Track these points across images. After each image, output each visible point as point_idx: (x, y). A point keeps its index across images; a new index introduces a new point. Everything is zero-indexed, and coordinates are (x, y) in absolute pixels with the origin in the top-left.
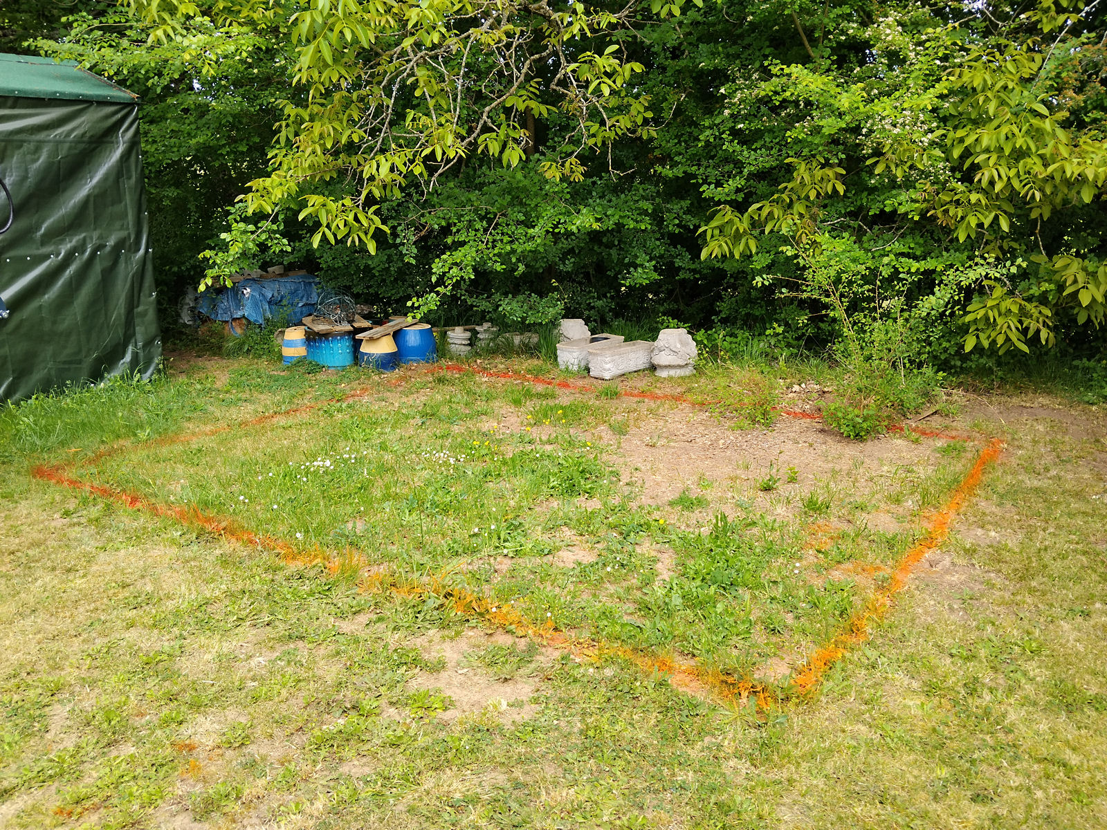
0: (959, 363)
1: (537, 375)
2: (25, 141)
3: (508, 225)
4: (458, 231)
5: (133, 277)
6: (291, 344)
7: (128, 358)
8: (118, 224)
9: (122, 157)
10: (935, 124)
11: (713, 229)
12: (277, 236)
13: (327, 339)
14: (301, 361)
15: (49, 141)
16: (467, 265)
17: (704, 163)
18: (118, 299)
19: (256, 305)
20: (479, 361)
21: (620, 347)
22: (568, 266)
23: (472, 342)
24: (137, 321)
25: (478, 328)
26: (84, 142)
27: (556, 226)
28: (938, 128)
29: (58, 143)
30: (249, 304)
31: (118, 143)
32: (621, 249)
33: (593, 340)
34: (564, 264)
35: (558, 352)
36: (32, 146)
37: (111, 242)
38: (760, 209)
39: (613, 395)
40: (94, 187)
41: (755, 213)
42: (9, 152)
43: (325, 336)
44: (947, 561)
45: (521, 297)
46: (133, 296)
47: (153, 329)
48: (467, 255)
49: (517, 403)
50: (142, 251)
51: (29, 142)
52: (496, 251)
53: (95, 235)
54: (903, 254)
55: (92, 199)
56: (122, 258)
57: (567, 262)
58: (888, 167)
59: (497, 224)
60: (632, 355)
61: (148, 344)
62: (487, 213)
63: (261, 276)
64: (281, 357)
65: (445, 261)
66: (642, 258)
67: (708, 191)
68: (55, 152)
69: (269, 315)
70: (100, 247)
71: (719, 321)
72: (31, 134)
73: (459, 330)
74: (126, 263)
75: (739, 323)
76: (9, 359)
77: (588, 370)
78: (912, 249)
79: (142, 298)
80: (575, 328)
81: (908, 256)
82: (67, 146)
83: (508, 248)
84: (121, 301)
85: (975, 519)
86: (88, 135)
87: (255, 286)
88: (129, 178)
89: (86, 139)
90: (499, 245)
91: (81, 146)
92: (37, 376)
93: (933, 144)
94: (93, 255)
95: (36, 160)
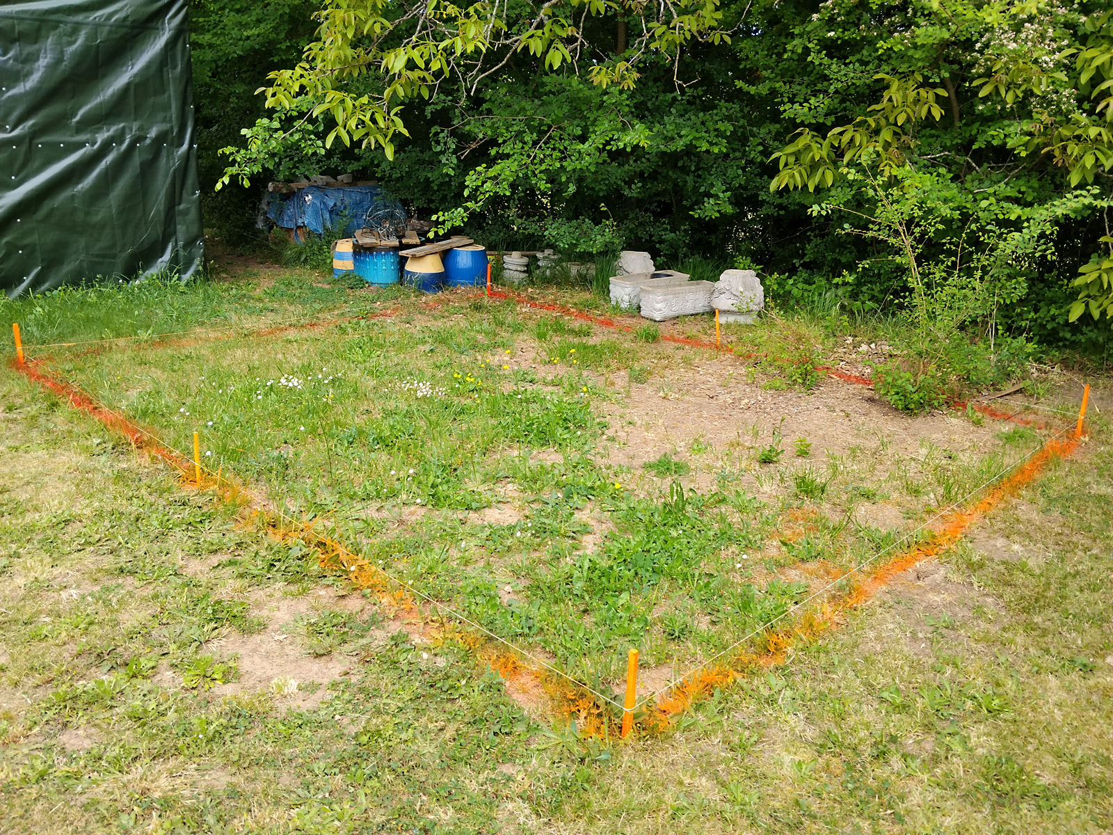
0: (1068, 335)
1: (583, 310)
2: (61, 22)
3: (561, 139)
4: (505, 142)
5: (175, 171)
6: (341, 256)
7: (167, 256)
8: (160, 116)
9: (167, 45)
10: (1066, 42)
11: (787, 155)
12: (312, 137)
13: (371, 253)
14: (348, 274)
15: (88, 24)
16: (504, 180)
17: (798, 80)
18: (158, 195)
19: (316, 213)
20: (530, 290)
21: (680, 285)
22: (633, 192)
23: (529, 269)
24: (179, 219)
25: (539, 255)
26: (126, 27)
27: (608, 143)
28: (1069, 46)
29: (97, 26)
30: (309, 211)
31: (163, 29)
32: (699, 176)
33: (654, 276)
34: (630, 188)
35: (611, 287)
36: (68, 28)
37: (153, 133)
38: (841, 133)
39: (652, 338)
40: (136, 75)
41: (835, 139)
42: (43, 32)
43: (370, 250)
44: (939, 577)
45: (574, 223)
46: (174, 192)
47: (194, 229)
48: (507, 169)
49: (541, 336)
50: (185, 147)
51: (66, 23)
52: (543, 167)
53: (135, 126)
54: (1008, 199)
55: (132, 88)
56: (164, 153)
57: (633, 186)
58: (996, 87)
59: (550, 137)
60: (690, 296)
61: (190, 244)
62: (541, 125)
63: (327, 184)
64: (332, 270)
65: (480, 173)
66: (718, 188)
67: (789, 110)
68: (93, 35)
69: (329, 225)
70: (139, 139)
71: (801, 265)
72: (69, 15)
73: (516, 254)
74: (168, 157)
75: (826, 268)
76: (38, 247)
77: (639, 308)
78: (1023, 193)
79: (185, 195)
80: (637, 262)
81: (1016, 201)
82: (106, 29)
83: (558, 165)
84: (160, 197)
85: (1003, 526)
86: (130, 19)
87: (318, 193)
88: (174, 68)
89: (128, 23)
90: (548, 161)
91: (124, 30)
92: (68, 268)
93: (1058, 65)
94: (132, 146)
95: (71, 43)
